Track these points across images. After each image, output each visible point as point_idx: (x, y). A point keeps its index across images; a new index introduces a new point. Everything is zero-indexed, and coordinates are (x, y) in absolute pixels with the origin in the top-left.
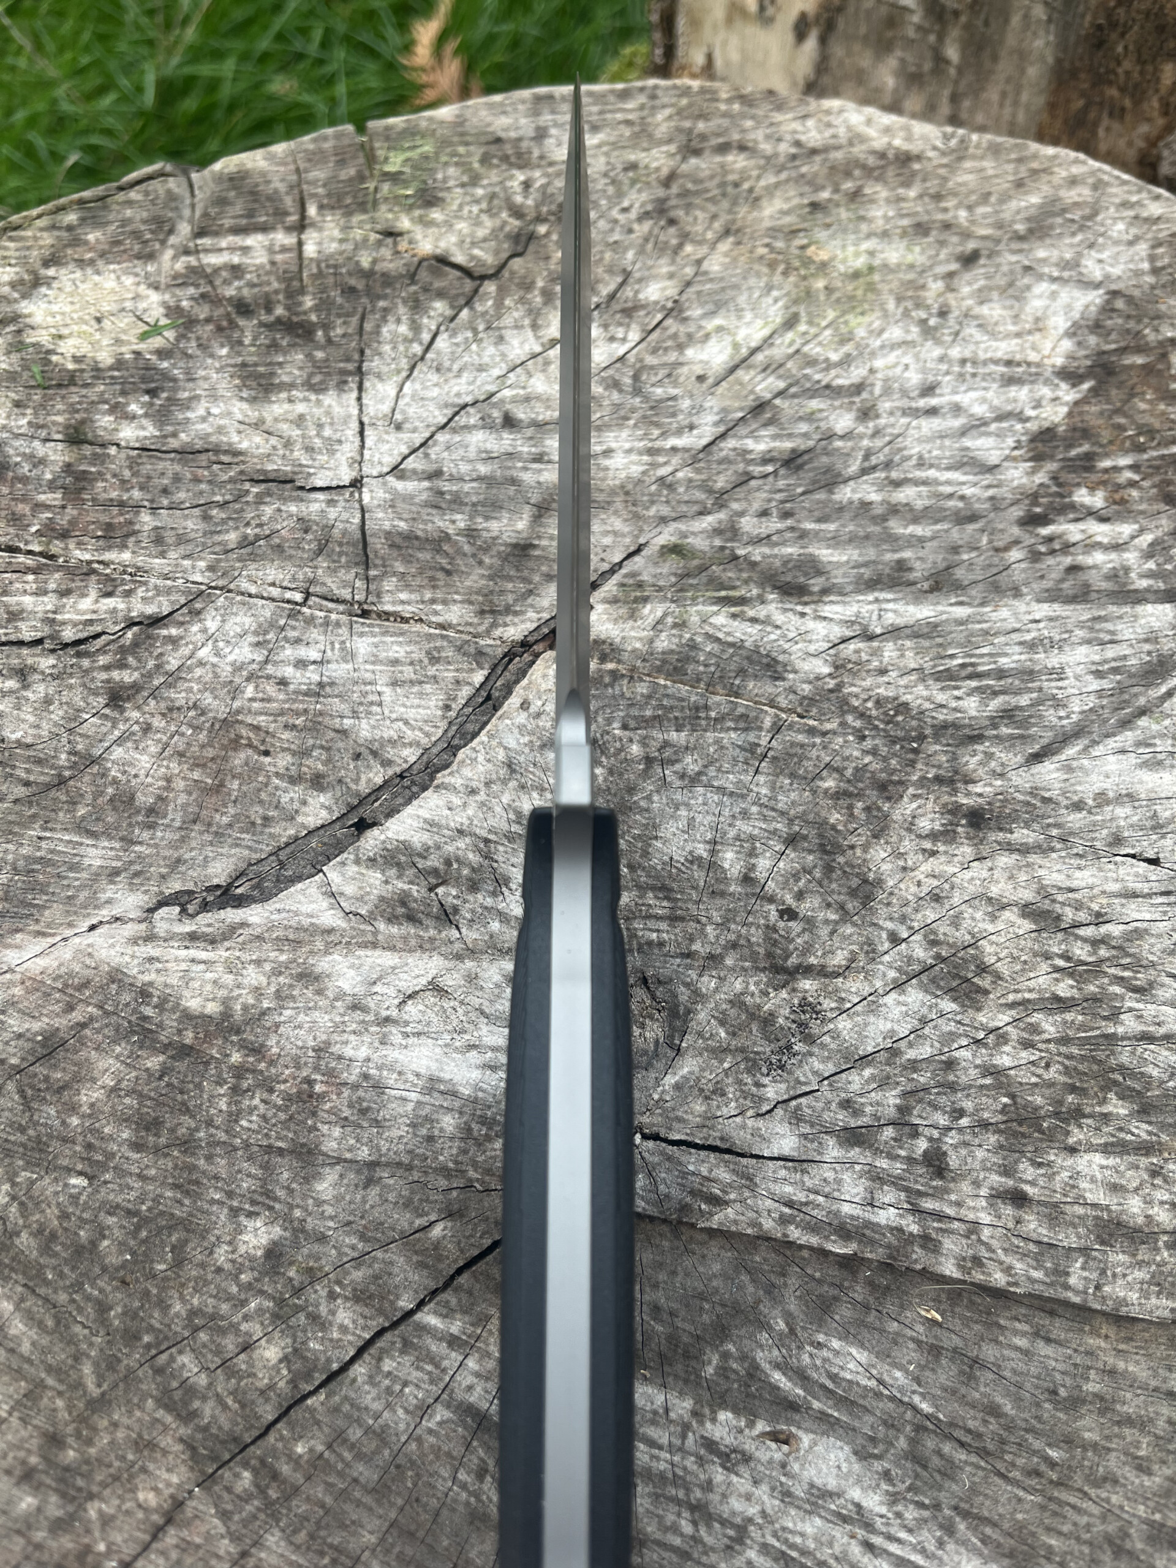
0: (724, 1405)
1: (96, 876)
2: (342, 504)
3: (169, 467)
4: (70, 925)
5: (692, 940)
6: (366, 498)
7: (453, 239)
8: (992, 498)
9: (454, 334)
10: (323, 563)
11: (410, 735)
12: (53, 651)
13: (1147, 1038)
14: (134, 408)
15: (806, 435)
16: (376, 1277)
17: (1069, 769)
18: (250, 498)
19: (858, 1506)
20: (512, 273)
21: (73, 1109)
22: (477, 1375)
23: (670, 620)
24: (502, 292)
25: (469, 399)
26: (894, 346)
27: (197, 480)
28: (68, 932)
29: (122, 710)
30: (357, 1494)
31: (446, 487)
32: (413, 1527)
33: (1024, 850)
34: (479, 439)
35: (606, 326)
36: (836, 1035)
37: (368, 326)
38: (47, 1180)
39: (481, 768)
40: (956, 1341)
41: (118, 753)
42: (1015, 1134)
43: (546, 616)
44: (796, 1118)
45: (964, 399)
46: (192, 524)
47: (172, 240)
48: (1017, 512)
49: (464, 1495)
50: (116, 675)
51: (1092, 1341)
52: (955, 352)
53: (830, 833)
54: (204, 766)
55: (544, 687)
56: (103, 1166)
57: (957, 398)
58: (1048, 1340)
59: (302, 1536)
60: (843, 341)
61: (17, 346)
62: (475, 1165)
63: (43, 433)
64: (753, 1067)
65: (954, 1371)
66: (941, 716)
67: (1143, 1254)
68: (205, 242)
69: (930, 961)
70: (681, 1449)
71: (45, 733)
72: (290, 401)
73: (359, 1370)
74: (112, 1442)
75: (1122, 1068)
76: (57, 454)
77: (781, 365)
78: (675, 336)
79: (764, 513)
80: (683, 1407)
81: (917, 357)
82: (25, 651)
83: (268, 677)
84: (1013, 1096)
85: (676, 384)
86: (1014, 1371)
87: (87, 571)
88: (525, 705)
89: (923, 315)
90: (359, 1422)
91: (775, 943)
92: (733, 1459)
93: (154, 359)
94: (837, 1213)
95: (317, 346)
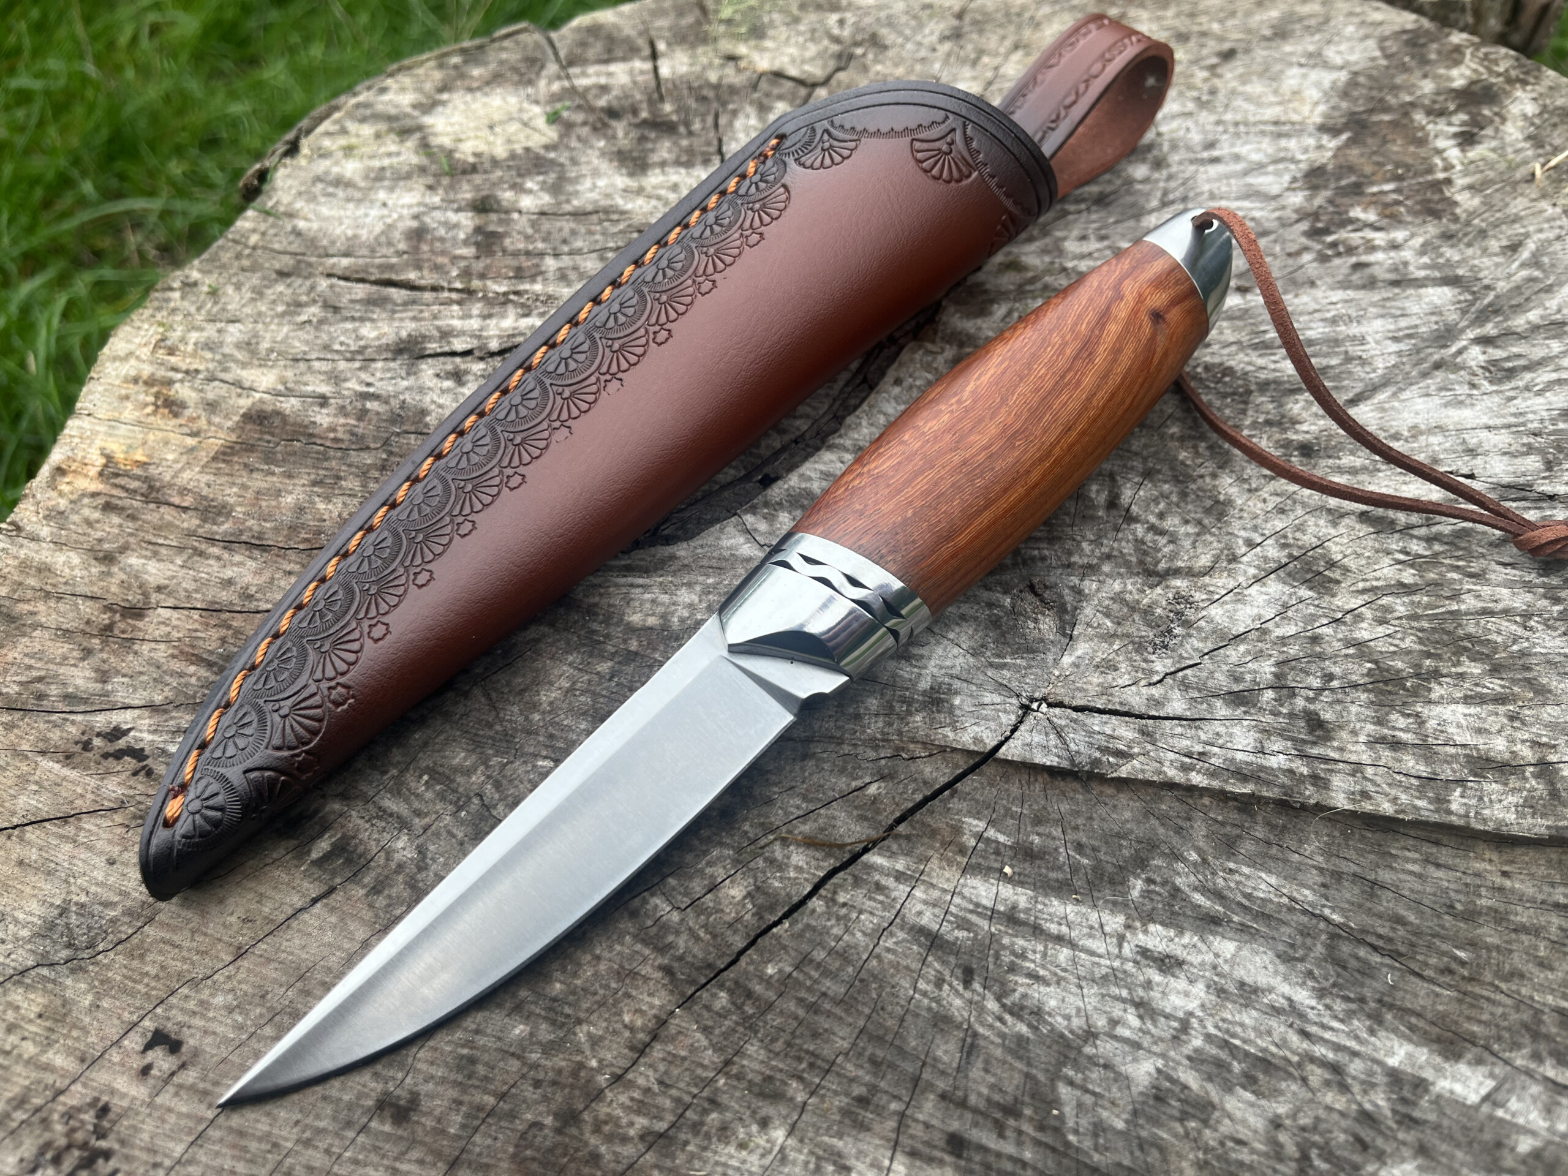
0: (1154, 922)
3: (567, 225)
5: (1070, 553)
7: (786, 59)
8: (1279, 219)
12: (481, 359)
13: (1487, 613)
14: (530, 185)
15: (1110, 182)
16: (822, 830)
17: (1383, 410)
19: (1289, 999)
20: (839, 83)
21: (535, 707)
22: (925, 902)
27: (591, 233)
30: (827, 1006)
32: (881, 1032)
36: (1210, 621)
37: (723, 120)
38: (517, 763)
39: (865, 431)
40: (1354, 868)
44: (1185, 686)
45: (1243, 149)
46: (591, 264)
47: (544, 73)
48: (1304, 226)
49: (926, 1001)
51: (1478, 865)
52: (1229, 118)
53: (1180, 468)
55: (912, 368)
57: (1236, 150)
58: (1438, 866)
59: (780, 1044)
61: (424, 146)
62: (900, 733)
63: (454, 206)
64: (1140, 648)
65: (1356, 890)
66: (1263, 376)
67: (1513, 782)
68: (574, 71)
69: (1284, 560)
70: (1119, 956)
72: (663, 173)
73: (817, 904)
74: (595, 974)
75: (1469, 637)
76: (467, 221)
79: (1083, 238)
80: (1115, 922)
81: (1196, 123)
82: (458, 360)
84: (1376, 662)
86: (1412, 891)
87: (504, 300)
88: (898, 382)
89: (1195, 94)
90: (822, 945)
91: (1145, 553)
92: (1168, 964)
93: (542, 152)
94: (1233, 760)
95: (681, 136)
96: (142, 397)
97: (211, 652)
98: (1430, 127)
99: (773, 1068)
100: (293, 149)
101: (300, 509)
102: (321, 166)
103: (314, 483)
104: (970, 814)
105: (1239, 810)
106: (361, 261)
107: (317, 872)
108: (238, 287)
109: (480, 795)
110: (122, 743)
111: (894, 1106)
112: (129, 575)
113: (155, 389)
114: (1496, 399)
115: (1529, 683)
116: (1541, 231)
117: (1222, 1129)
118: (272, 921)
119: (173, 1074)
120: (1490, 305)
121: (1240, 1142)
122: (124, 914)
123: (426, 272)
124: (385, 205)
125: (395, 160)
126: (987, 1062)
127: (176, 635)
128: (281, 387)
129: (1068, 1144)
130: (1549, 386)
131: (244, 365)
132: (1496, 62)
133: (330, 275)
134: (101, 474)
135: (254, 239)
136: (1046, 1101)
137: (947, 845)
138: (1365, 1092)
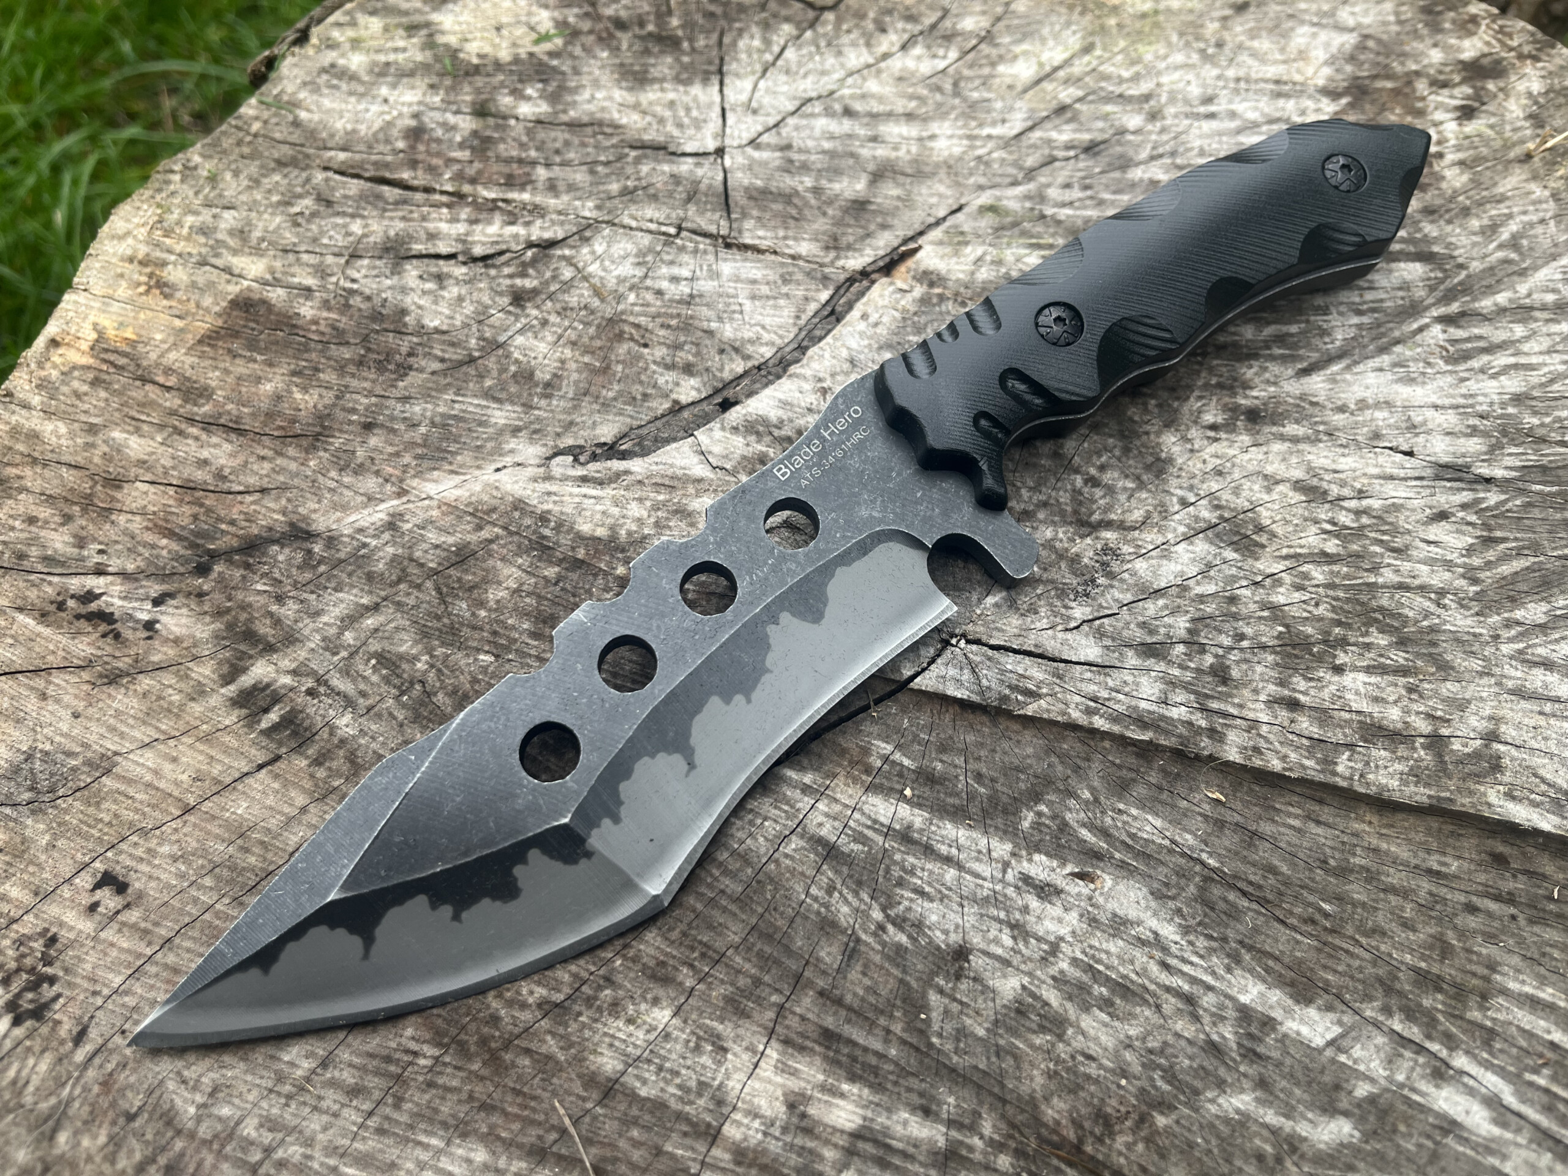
0: (1039, 852)
1: (501, 432)
2: (707, 166)
3: (560, 136)
4: (479, 467)
6: (728, 162)
9: (800, 48)
10: (692, 209)
11: (766, 336)
12: (464, 263)
13: (1403, 587)
14: (529, 91)
15: (1102, 130)
17: (1334, 381)
18: (630, 159)
19: (1156, 933)
20: (848, 7)
21: (482, 604)
22: (827, 815)
23: (988, 258)
24: (839, 21)
25: (814, 94)
26: (1177, 68)
27: (584, 145)
28: (477, 473)
29: (523, 308)
30: (724, 902)
31: (795, 157)
32: (771, 931)
33: (1295, 440)
34: (822, 123)
35: (929, 47)
36: (1134, 574)
37: (727, 40)
38: (460, 655)
39: (827, 363)
40: (1238, 818)
41: (519, 340)
42: (1289, 656)
43: (881, 253)
44: (1100, 634)
45: (1239, 107)
46: (580, 176)
49: (816, 906)
50: (518, 282)
51: (1357, 826)
52: (1231, 73)
53: (1127, 423)
54: (593, 353)
55: (881, 303)
56: (507, 649)
57: (1233, 107)
58: (1318, 823)
59: (675, 935)
60: (1133, 63)
61: (430, 44)
63: (454, 108)
64: (1062, 594)
65: (1236, 839)
67: (1402, 751)
69: (1214, 521)
70: (1002, 881)
71: (458, 323)
72: (662, 90)
75: (1381, 609)
76: (466, 124)
77: (1079, 80)
78: (987, 56)
79: (1067, 186)
80: (1002, 848)
81: (1198, 76)
82: (441, 262)
83: (647, 288)
84: (1287, 626)
85: (989, 90)
86: (1289, 843)
87: (492, 206)
88: (864, 316)
89: (1202, 45)
90: (726, 846)
91: (1081, 503)
92: (1046, 891)
93: (545, 58)
94: (1136, 708)
95: (684, 53)
96: (136, 276)
97: (183, 528)
98: (1432, 97)
99: (667, 954)
100: (303, 38)
101: (278, 398)
102: (330, 56)
103: (294, 373)
104: (879, 737)
105: (1137, 755)
106: (358, 157)
107: (265, 742)
108: (236, 173)
109: (422, 683)
110: (93, 606)
111: (774, 998)
112: (112, 448)
113: (148, 270)
114: (1449, 379)
115: (1434, 659)
116: (1525, 213)
117: (1074, 1044)
118: (219, 782)
119: (118, 912)
120: (1461, 283)
121: (1090, 1057)
122: (84, 764)
123: (420, 173)
124: (386, 101)
125: (401, 57)
126: (866, 966)
127: (151, 508)
128: (268, 277)
129: (930, 1045)
130: (1505, 370)
131: (235, 252)
132: (1510, 36)
133: (326, 169)
134: (92, 348)
135: (256, 126)
136: (914, 1005)
137: (853, 763)
138: (1214, 1024)
